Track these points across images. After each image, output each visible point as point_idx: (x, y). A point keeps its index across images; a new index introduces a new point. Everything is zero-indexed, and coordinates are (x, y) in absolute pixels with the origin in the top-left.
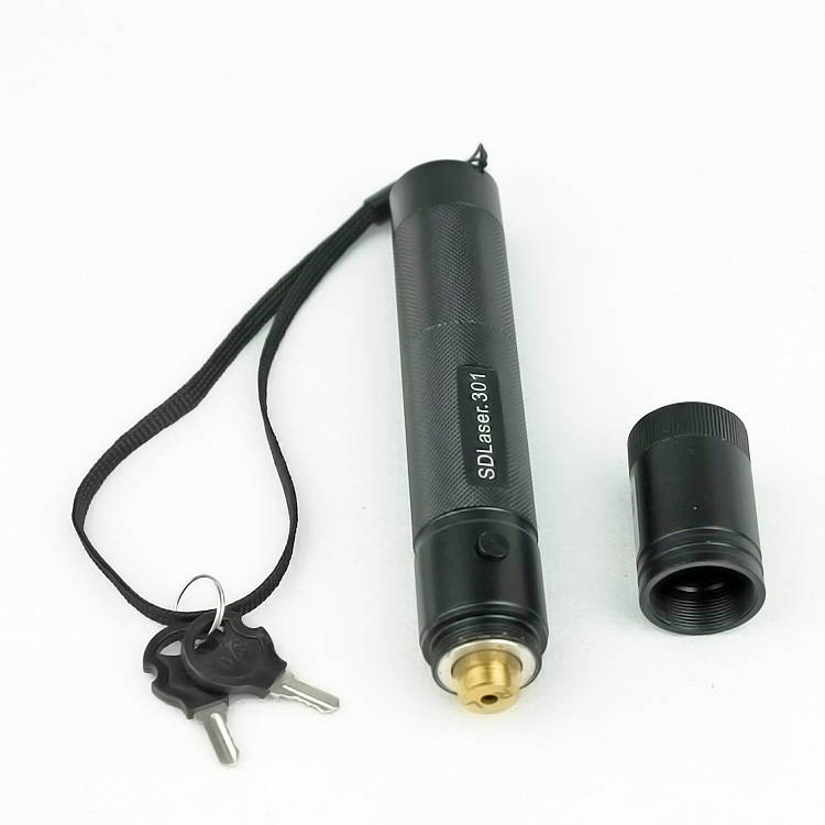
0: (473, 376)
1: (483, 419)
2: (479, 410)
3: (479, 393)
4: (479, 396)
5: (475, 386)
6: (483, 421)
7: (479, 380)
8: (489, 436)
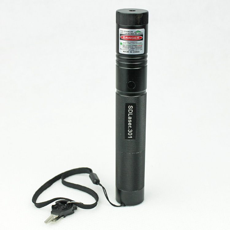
0: (131, 137)
1: (130, 124)
2: (131, 127)
3: (130, 132)
4: (130, 131)
5: (131, 134)
6: (130, 123)
7: (130, 136)
8: (129, 119)
